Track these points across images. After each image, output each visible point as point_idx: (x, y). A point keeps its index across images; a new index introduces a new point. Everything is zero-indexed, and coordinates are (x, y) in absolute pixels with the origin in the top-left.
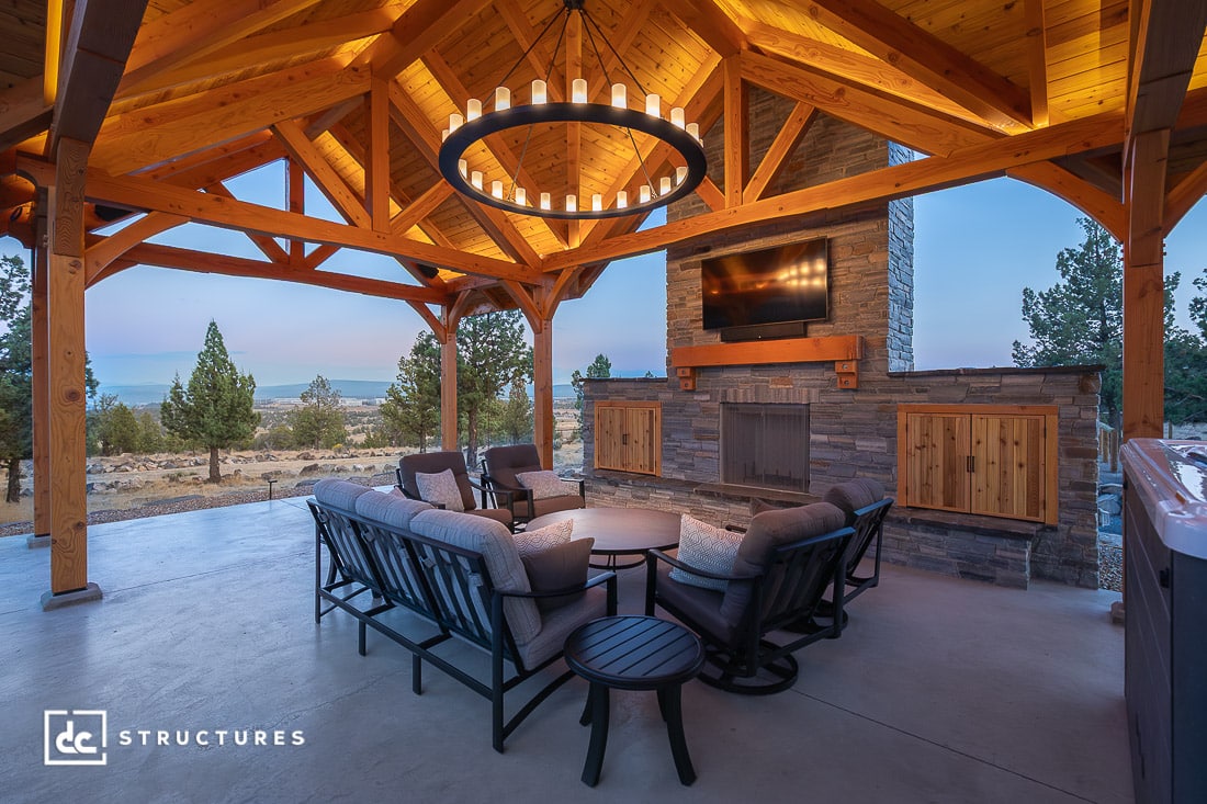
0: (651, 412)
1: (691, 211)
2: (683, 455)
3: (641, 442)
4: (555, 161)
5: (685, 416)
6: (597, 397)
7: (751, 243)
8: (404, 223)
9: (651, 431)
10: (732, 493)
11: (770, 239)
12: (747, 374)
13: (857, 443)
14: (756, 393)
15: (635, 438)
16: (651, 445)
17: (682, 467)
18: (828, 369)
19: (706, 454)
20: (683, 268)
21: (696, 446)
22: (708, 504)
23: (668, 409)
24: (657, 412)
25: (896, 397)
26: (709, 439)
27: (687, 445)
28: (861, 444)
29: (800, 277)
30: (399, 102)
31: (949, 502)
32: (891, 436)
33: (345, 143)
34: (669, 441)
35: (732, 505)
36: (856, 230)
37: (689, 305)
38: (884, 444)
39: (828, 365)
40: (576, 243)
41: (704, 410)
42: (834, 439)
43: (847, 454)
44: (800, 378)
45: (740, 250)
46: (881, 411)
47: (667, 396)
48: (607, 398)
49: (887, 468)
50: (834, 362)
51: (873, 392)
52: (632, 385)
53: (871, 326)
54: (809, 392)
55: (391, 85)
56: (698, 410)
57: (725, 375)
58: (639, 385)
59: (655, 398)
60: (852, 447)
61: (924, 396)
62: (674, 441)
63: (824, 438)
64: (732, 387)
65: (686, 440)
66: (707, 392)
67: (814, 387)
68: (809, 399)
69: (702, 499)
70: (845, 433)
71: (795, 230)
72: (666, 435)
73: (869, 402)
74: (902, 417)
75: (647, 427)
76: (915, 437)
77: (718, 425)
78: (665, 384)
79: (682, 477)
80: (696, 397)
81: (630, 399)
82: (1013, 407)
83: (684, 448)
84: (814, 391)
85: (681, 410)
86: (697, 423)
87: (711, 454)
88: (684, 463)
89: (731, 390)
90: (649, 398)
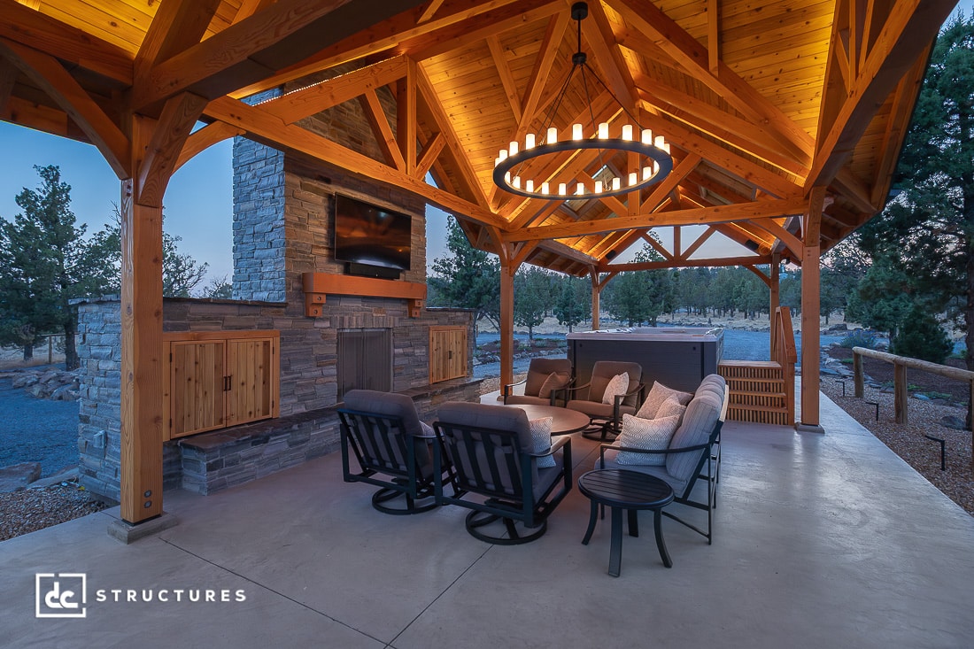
0: (266, 344)
2: (298, 386)
3: (251, 383)
5: (303, 344)
9: (266, 367)
12: (359, 304)
13: (416, 351)
14: (365, 321)
15: (242, 379)
16: (266, 382)
17: (302, 400)
19: (326, 379)
20: (303, 186)
21: (318, 373)
23: (287, 338)
24: (275, 343)
25: (428, 322)
26: (327, 365)
27: (309, 375)
31: (444, 377)
32: (427, 346)
34: (287, 374)
41: (324, 336)
42: (406, 350)
43: (411, 359)
44: (391, 309)
46: (424, 331)
47: (285, 323)
48: (185, 327)
50: (414, 300)
51: (421, 319)
56: (319, 337)
57: (344, 304)
58: (244, 310)
59: (270, 326)
60: (413, 354)
61: (436, 322)
62: (292, 374)
63: (401, 351)
64: (346, 314)
65: (308, 370)
67: (396, 316)
72: (285, 368)
74: (430, 333)
75: (260, 362)
76: (435, 346)
77: (331, 350)
78: (283, 309)
80: (316, 324)
81: (231, 328)
82: (457, 326)
83: (303, 379)
84: (397, 318)
85: (301, 339)
86: (317, 351)
87: (330, 379)
88: (305, 395)
89: (347, 318)
90: (260, 326)
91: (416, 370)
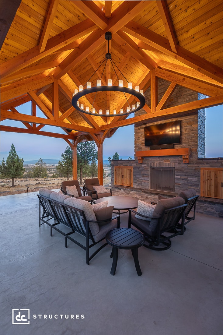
0: (130, 169)
1: (141, 113)
2: (139, 181)
3: (127, 178)
4: (104, 100)
5: (139, 170)
6: (115, 165)
7: (158, 122)
8: (63, 118)
9: (130, 175)
10: (153, 192)
11: (163, 121)
12: (157, 159)
13: (189, 178)
14: (160, 164)
15: (126, 176)
16: (130, 178)
17: (139, 185)
18: (180, 157)
19: (145, 181)
20: (139, 129)
21: (143, 179)
22: (146, 195)
23: (135, 168)
24: (132, 169)
25: (200, 166)
26: (146, 177)
27: (140, 179)
28: (190, 179)
29: (172, 131)
30: (61, 85)
31: (215, 196)
32: (199, 177)
33: (47, 96)
34: (135, 177)
35: (153, 196)
36: (189, 118)
37: (141, 139)
38: (197, 179)
39: (181, 156)
40: (109, 123)
41: (145, 169)
42: (182, 177)
43: (186, 181)
44: (172, 160)
45: (155, 124)
46: (195, 169)
47: (134, 165)
48: (118, 165)
49: (197, 186)
50: (182, 155)
51: (193, 164)
52: (125, 162)
53: (193, 145)
54: (175, 164)
55: (59, 81)
56: (143, 169)
57: (151, 159)
58: (127, 162)
59: (131, 165)
60: (187, 180)
61: (208, 165)
62: (136, 177)
63: (179, 177)
65: (140, 177)
66: (146, 164)
67: (176, 162)
68: (175, 166)
69: (144, 194)
70: (185, 176)
71: (171, 118)
72: (134, 175)
73: (192, 167)
74: (202, 171)
75: (129, 173)
76: (205, 177)
77: (149, 173)
78: (134, 161)
79: (139, 187)
80: (143, 165)
81: (124, 165)
83: (139, 179)
84: (176, 164)
85: (138, 169)
86: (143, 172)
87: (147, 181)
88: (139, 184)
89: (152, 163)
90: (129, 165)
91: (189, 187)
